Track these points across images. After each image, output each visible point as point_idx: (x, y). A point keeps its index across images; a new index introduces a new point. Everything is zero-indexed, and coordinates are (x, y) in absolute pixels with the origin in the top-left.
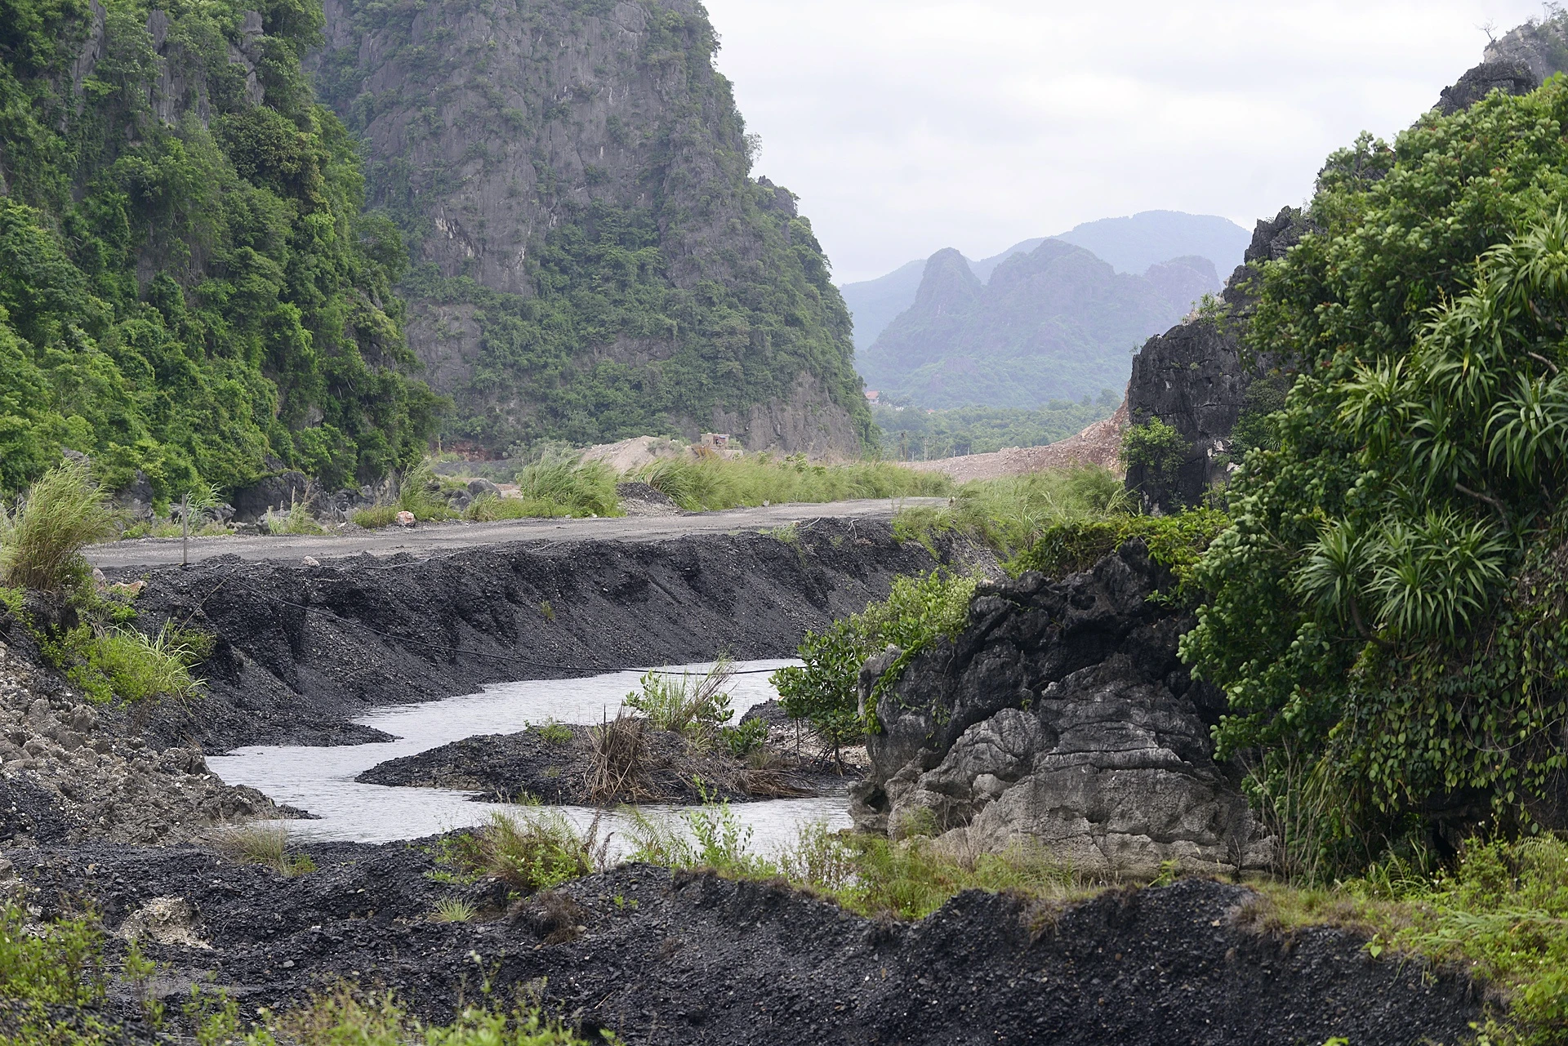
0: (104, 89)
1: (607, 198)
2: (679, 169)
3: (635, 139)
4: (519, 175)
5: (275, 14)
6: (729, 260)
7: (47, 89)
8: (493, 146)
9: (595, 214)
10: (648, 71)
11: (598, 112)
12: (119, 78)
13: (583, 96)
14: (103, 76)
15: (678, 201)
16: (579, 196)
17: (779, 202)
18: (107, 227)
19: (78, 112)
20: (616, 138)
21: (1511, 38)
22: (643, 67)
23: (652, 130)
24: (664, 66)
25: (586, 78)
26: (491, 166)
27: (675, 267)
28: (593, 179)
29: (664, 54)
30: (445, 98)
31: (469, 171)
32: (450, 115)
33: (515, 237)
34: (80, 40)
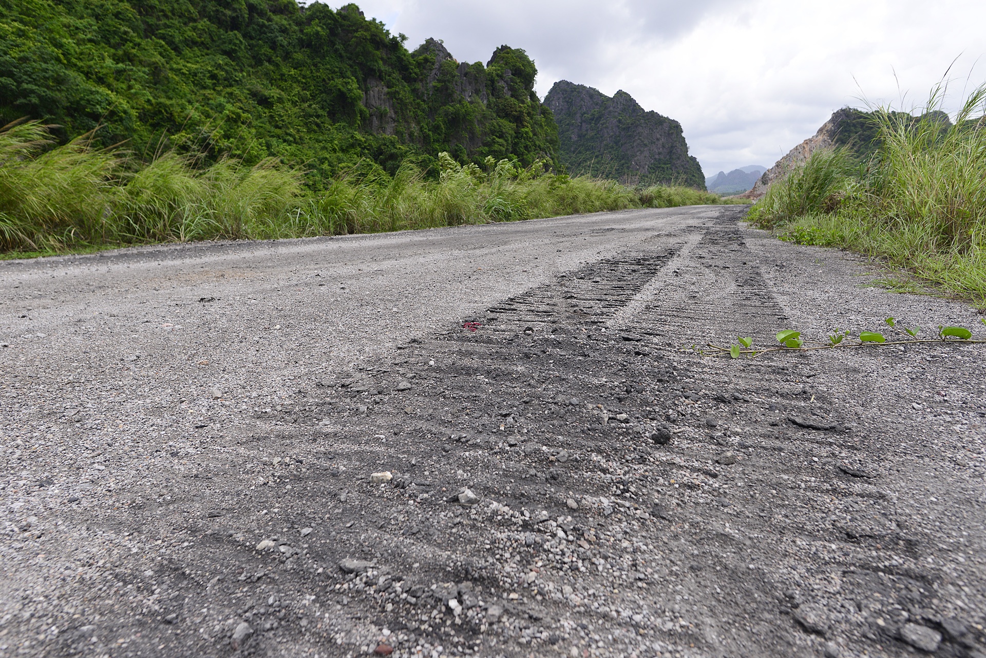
0: (439, 85)
1: (662, 157)
2: (674, 151)
3: (667, 146)
4: (646, 154)
5: (516, 70)
6: (683, 166)
7: (419, 86)
8: (642, 149)
9: (660, 159)
10: (669, 135)
11: (661, 142)
12: (444, 81)
13: (658, 139)
14: (439, 81)
15: (674, 157)
16: (657, 157)
17: (693, 159)
18: (436, 129)
19: (431, 93)
20: (663, 147)
21: (838, 112)
22: (669, 134)
23: (670, 145)
24: (672, 133)
25: (658, 136)
26: (642, 152)
27: (673, 168)
28: (659, 154)
29: (672, 131)
30: (634, 141)
31: (638, 154)
32: (635, 144)
33: (646, 164)
34: (431, 70)
